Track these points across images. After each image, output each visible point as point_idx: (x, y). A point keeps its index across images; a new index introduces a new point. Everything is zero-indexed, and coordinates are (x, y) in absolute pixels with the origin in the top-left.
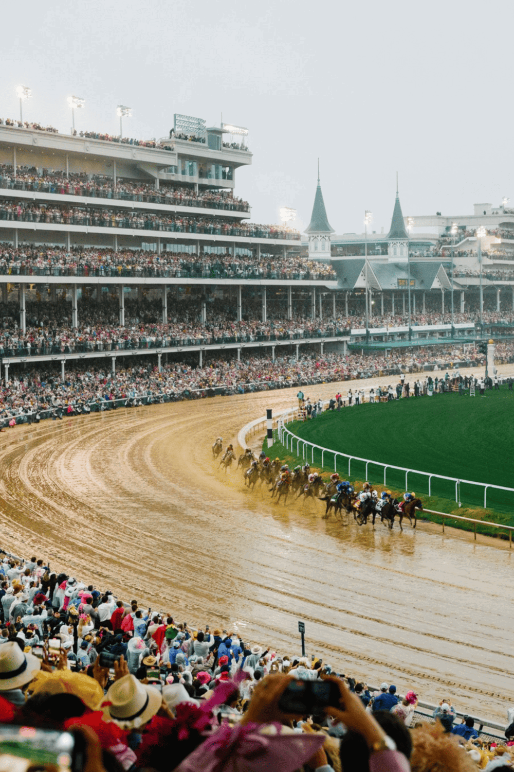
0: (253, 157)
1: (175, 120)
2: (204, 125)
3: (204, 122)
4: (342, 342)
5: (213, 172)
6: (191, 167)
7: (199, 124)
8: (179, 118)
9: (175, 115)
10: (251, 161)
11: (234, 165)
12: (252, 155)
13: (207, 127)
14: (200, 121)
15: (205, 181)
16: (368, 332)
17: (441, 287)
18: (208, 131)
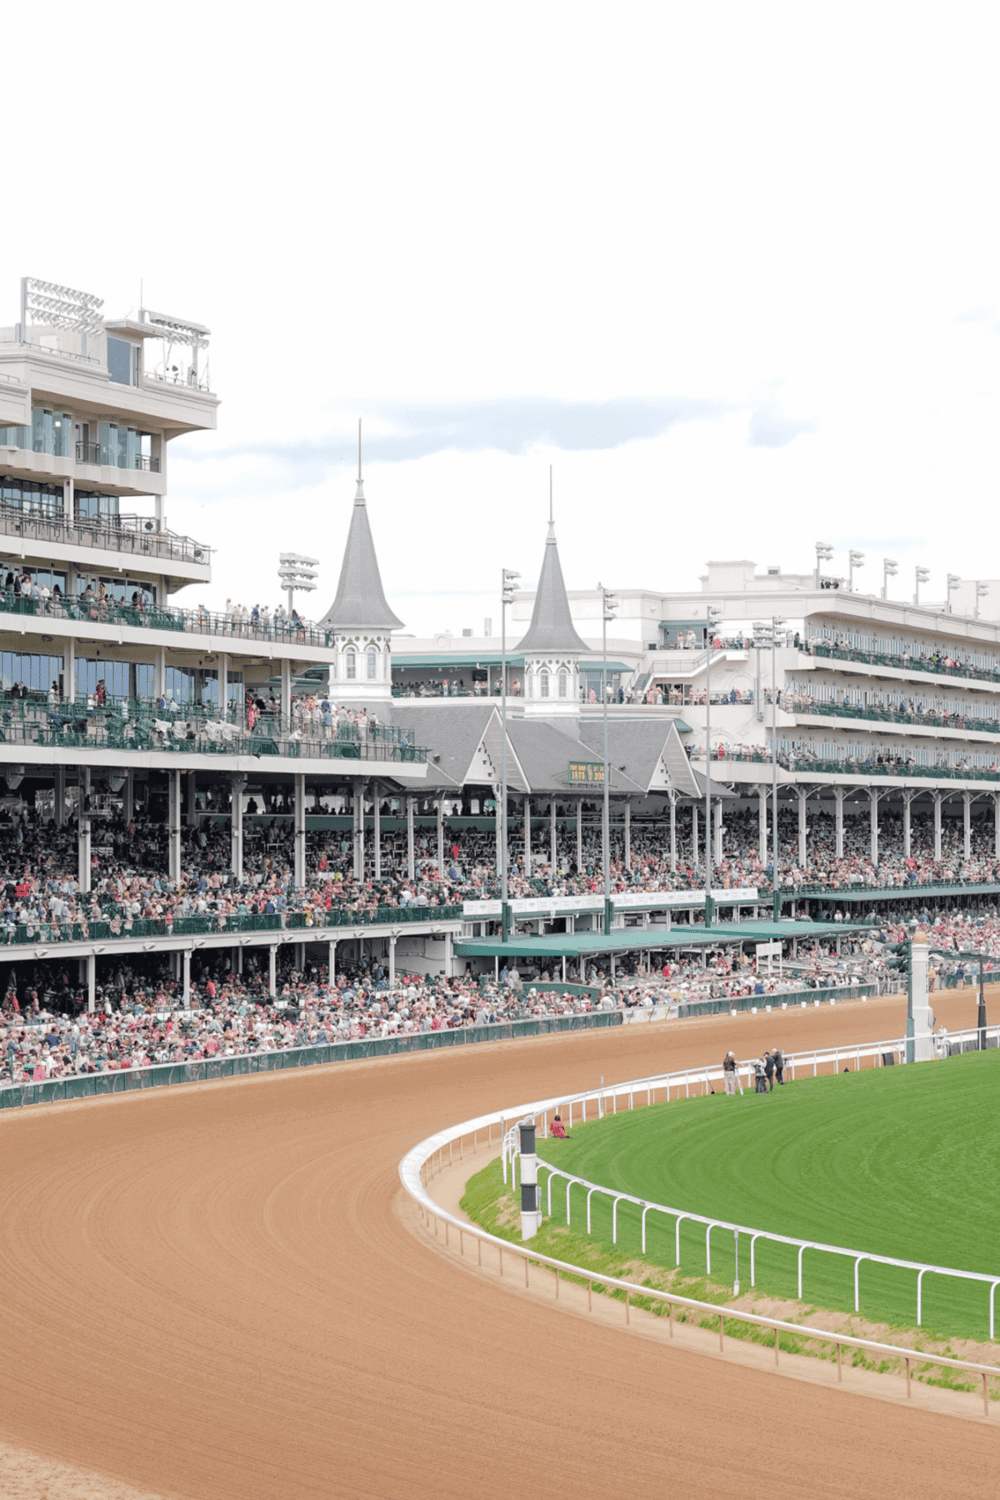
0: (220, 407)
1: (25, 294)
2: (98, 311)
3: (99, 303)
4: (438, 937)
5: (114, 448)
6: (59, 432)
7: (84, 307)
8: (35, 291)
9: (24, 281)
10: (214, 418)
11: (162, 431)
12: (218, 403)
13: (106, 319)
14: (89, 301)
15: (94, 474)
16: (507, 909)
17: (668, 787)
18: (107, 329)
